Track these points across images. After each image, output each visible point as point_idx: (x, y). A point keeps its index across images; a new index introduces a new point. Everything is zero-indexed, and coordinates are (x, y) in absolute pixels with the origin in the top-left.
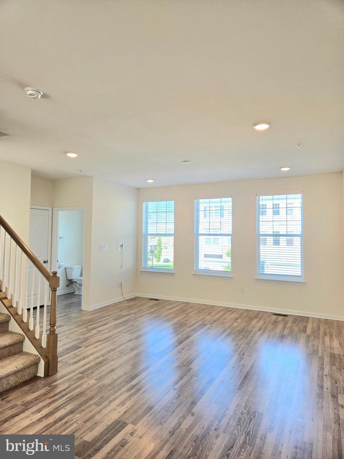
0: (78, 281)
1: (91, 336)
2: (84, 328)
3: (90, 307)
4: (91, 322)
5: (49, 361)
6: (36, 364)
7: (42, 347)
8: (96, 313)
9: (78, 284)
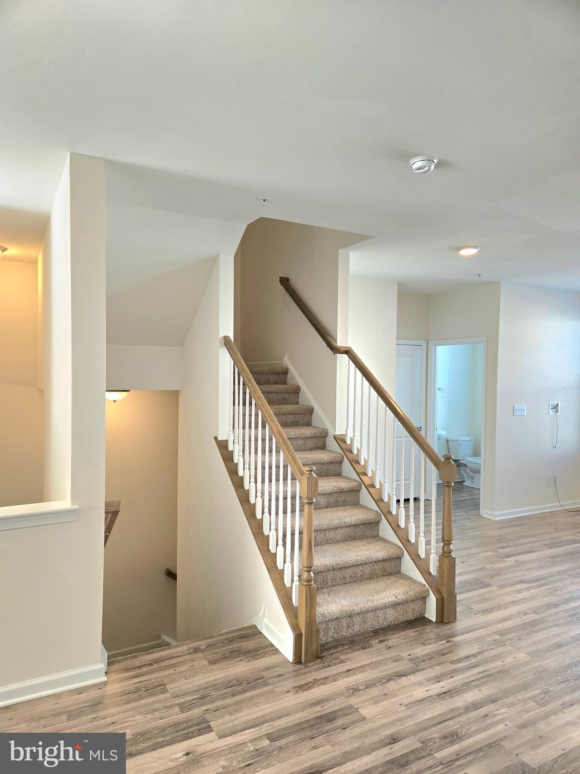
0: (469, 464)
1: (507, 568)
2: (491, 550)
3: (496, 513)
4: (502, 542)
5: (443, 597)
6: (424, 598)
7: (430, 573)
8: (509, 527)
9: (469, 469)
